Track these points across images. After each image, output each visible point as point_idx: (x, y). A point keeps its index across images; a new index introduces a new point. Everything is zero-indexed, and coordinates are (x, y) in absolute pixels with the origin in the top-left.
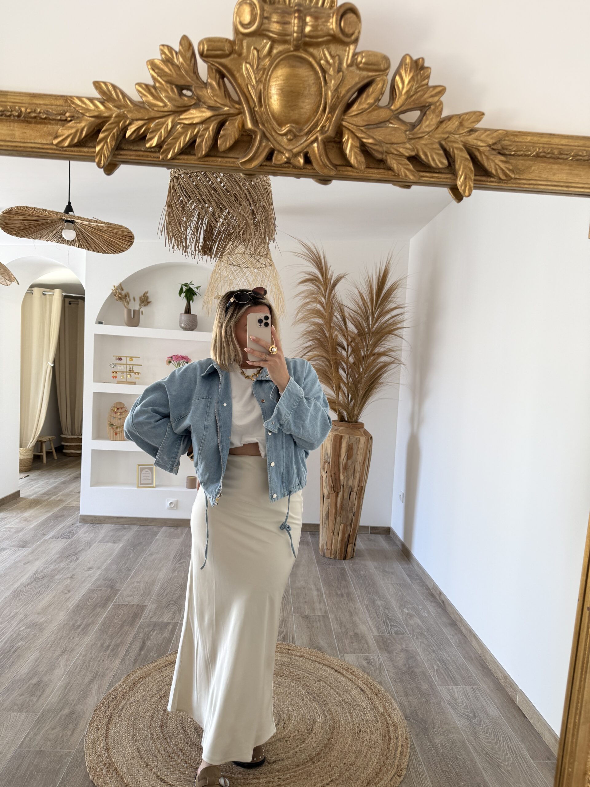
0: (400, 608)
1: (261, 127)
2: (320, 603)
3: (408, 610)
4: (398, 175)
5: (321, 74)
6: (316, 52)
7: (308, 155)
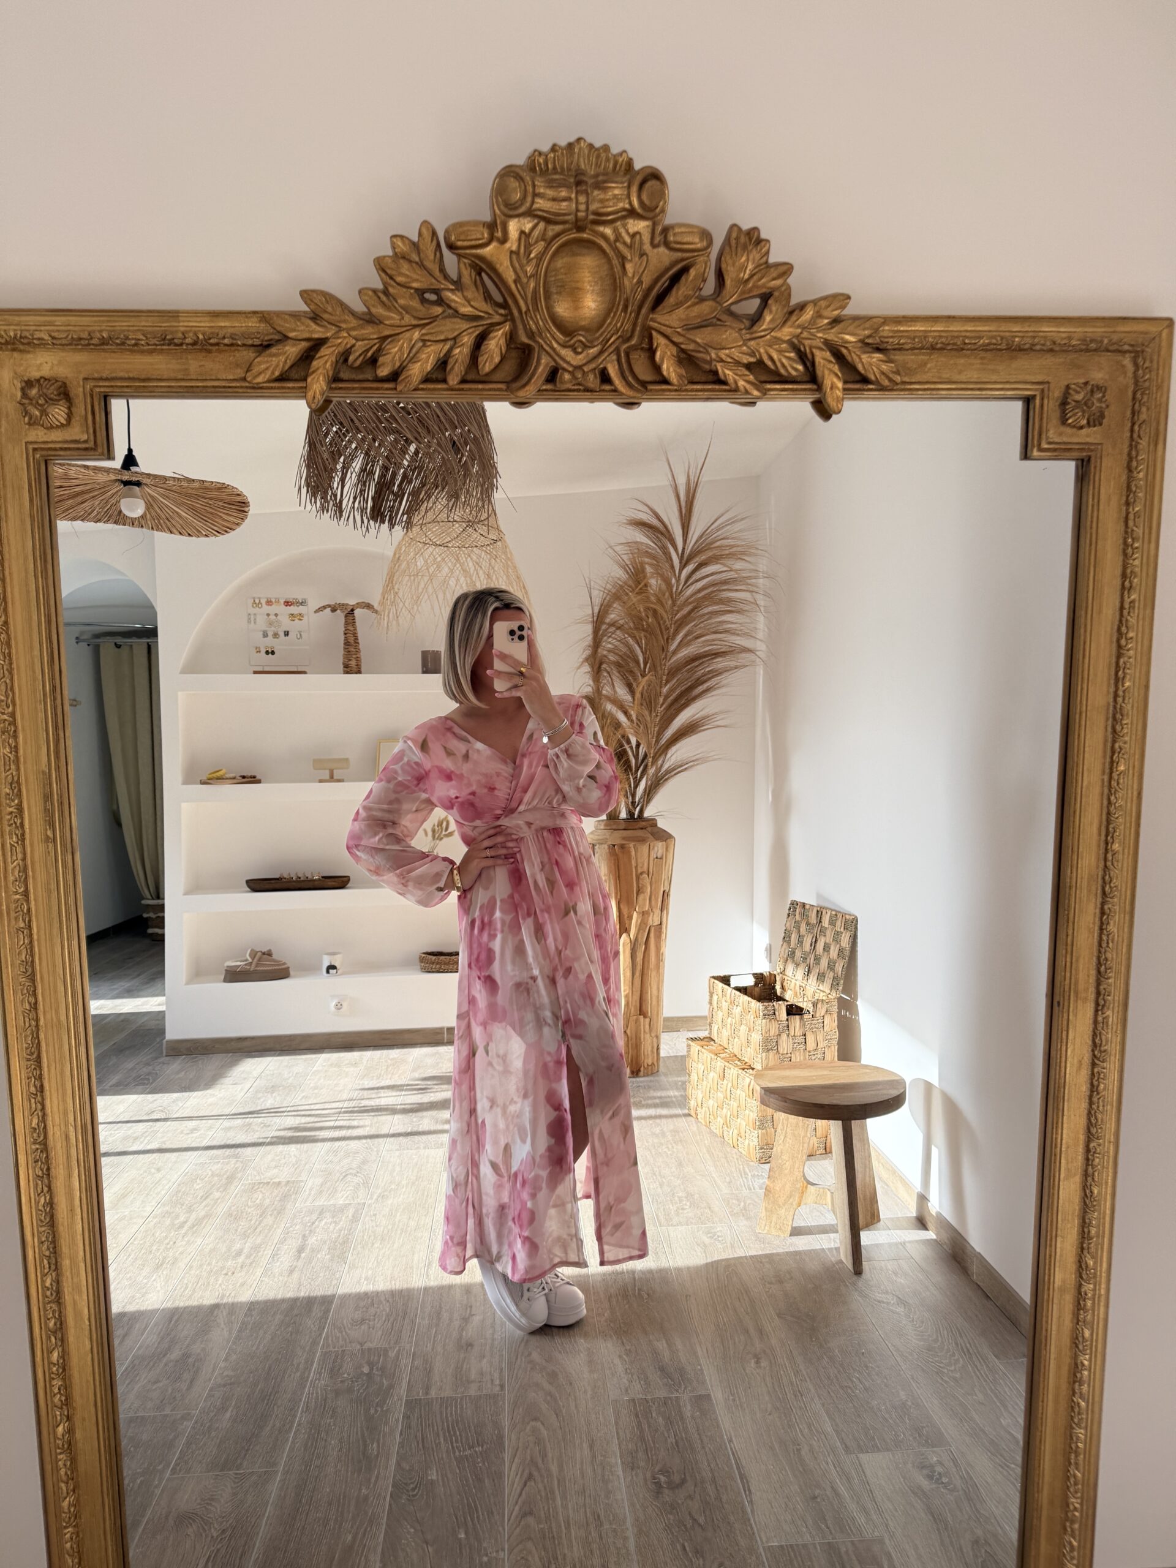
1: (538, 338)
4: (736, 390)
5: (615, 262)
6: (608, 231)
7: (606, 372)
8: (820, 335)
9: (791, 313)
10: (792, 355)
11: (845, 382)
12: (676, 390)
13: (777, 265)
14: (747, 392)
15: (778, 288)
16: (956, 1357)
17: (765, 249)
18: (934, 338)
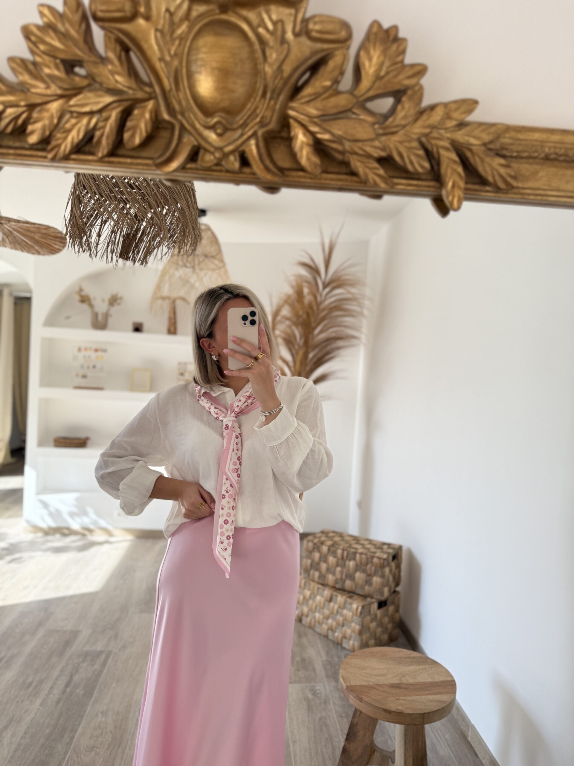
1: (179, 117)
4: (365, 182)
5: (257, 46)
6: (250, 14)
7: (246, 155)
8: (448, 135)
9: (421, 113)
10: (421, 152)
11: (467, 182)
12: (311, 178)
13: (412, 66)
14: (376, 184)
15: (412, 88)
17: (401, 48)
18: (550, 148)
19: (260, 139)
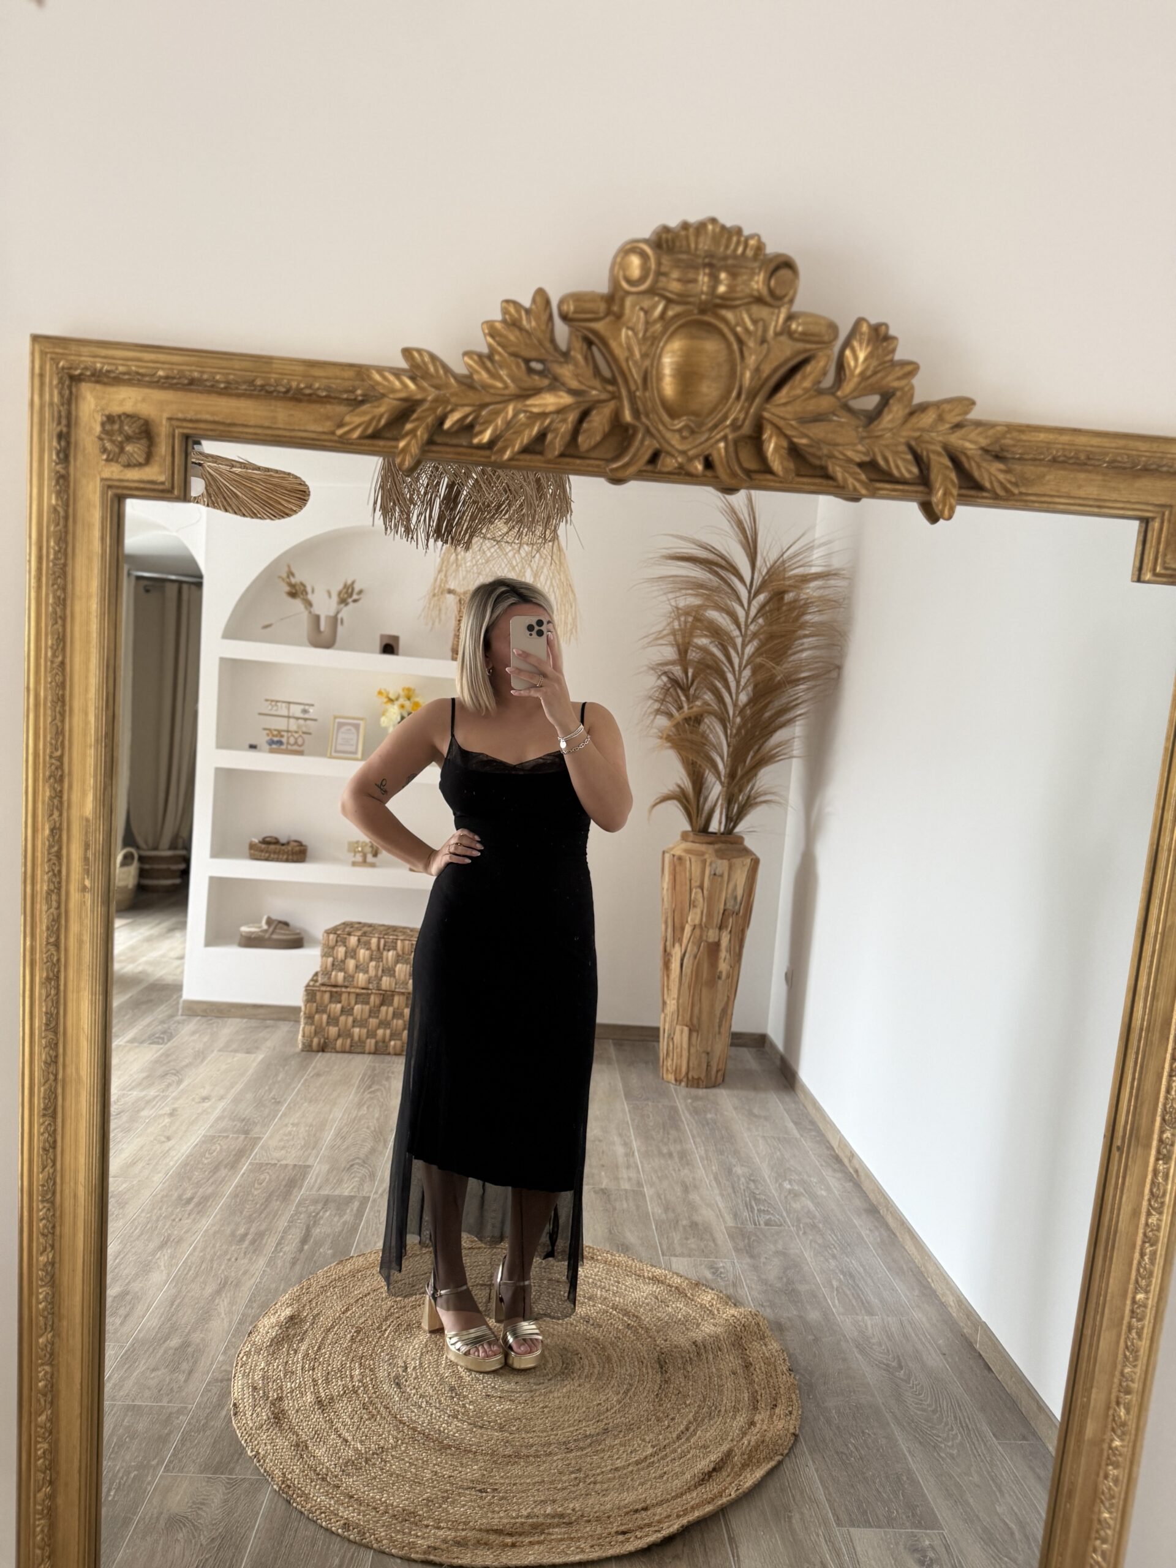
0: (777, 1181)
1: (644, 419)
2: (628, 1167)
3: (790, 1183)
4: (843, 487)
5: (735, 347)
6: (729, 315)
7: (710, 458)
8: (941, 438)
9: (912, 414)
10: (909, 457)
11: (961, 488)
12: (781, 482)
13: (903, 363)
14: (855, 489)
15: (901, 389)
16: (954, 1433)
17: (891, 347)
18: (1058, 451)
19: (731, 444)
